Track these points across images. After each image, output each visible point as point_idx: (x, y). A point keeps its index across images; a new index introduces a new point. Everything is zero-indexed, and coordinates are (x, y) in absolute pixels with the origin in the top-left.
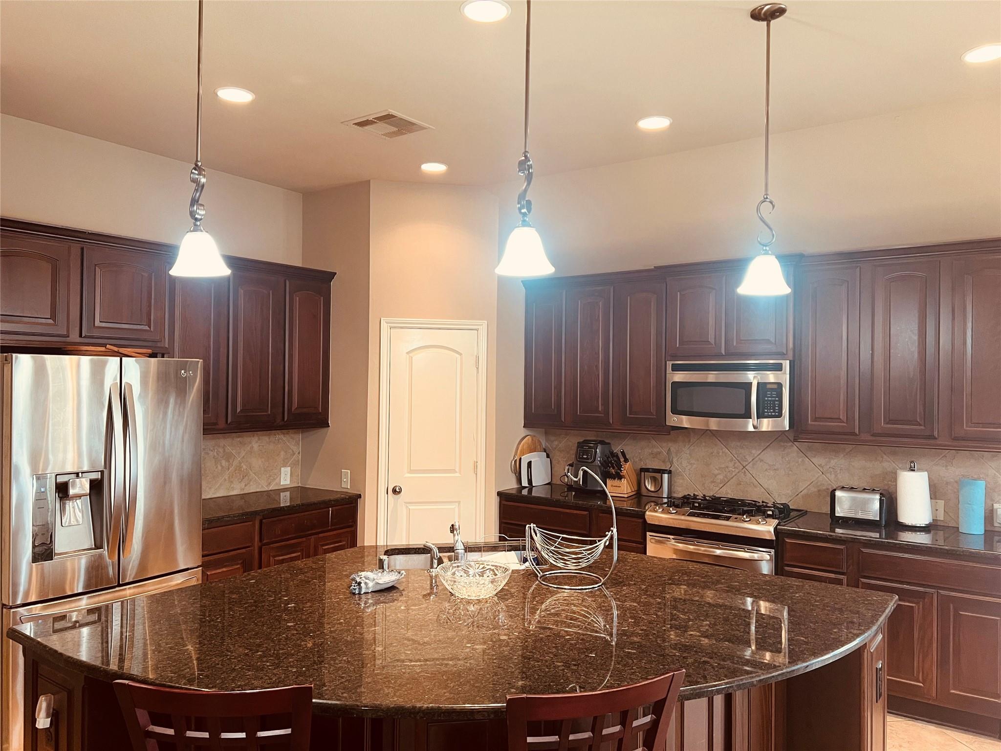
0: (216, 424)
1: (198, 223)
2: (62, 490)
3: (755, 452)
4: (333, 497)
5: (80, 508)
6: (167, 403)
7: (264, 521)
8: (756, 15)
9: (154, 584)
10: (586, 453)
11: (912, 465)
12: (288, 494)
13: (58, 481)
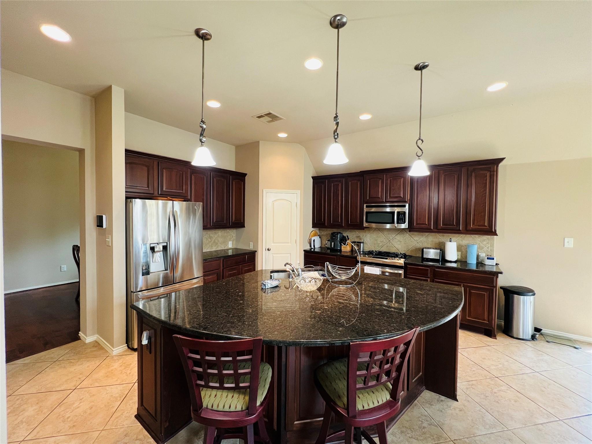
0: (207, 226)
1: (203, 144)
2: (152, 249)
3: (394, 236)
4: (247, 252)
5: (159, 256)
6: (190, 218)
7: (224, 260)
8: (417, 68)
9: (187, 283)
10: (334, 236)
11: (451, 240)
12: (231, 250)
13: (151, 246)
